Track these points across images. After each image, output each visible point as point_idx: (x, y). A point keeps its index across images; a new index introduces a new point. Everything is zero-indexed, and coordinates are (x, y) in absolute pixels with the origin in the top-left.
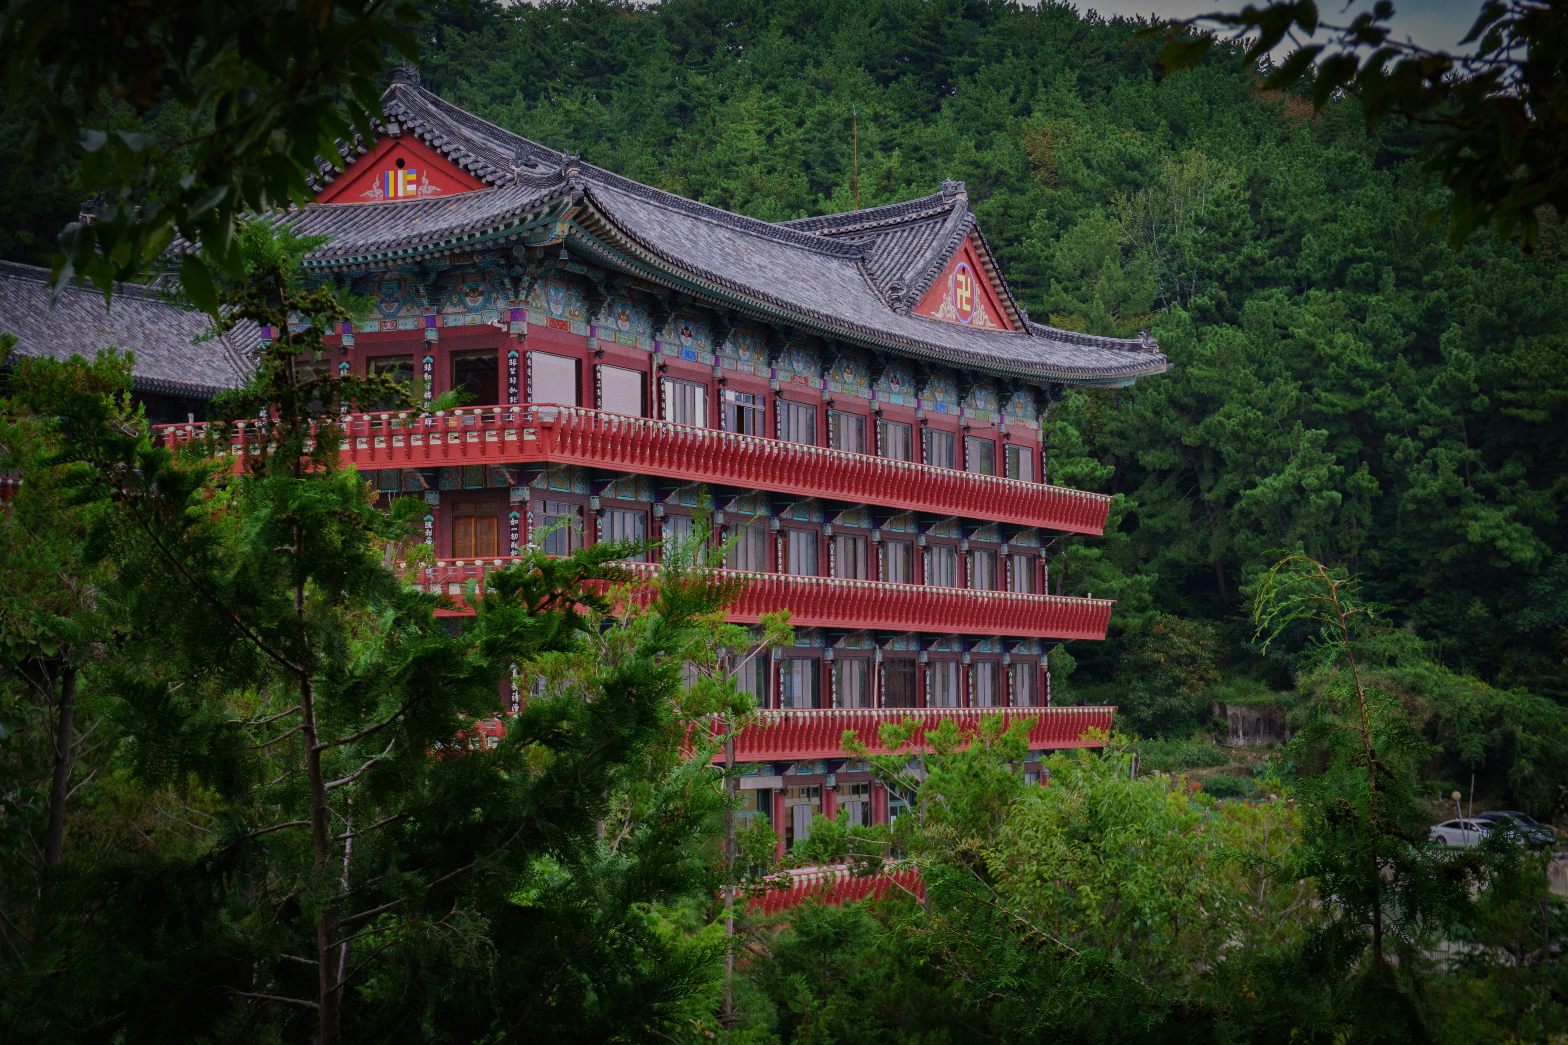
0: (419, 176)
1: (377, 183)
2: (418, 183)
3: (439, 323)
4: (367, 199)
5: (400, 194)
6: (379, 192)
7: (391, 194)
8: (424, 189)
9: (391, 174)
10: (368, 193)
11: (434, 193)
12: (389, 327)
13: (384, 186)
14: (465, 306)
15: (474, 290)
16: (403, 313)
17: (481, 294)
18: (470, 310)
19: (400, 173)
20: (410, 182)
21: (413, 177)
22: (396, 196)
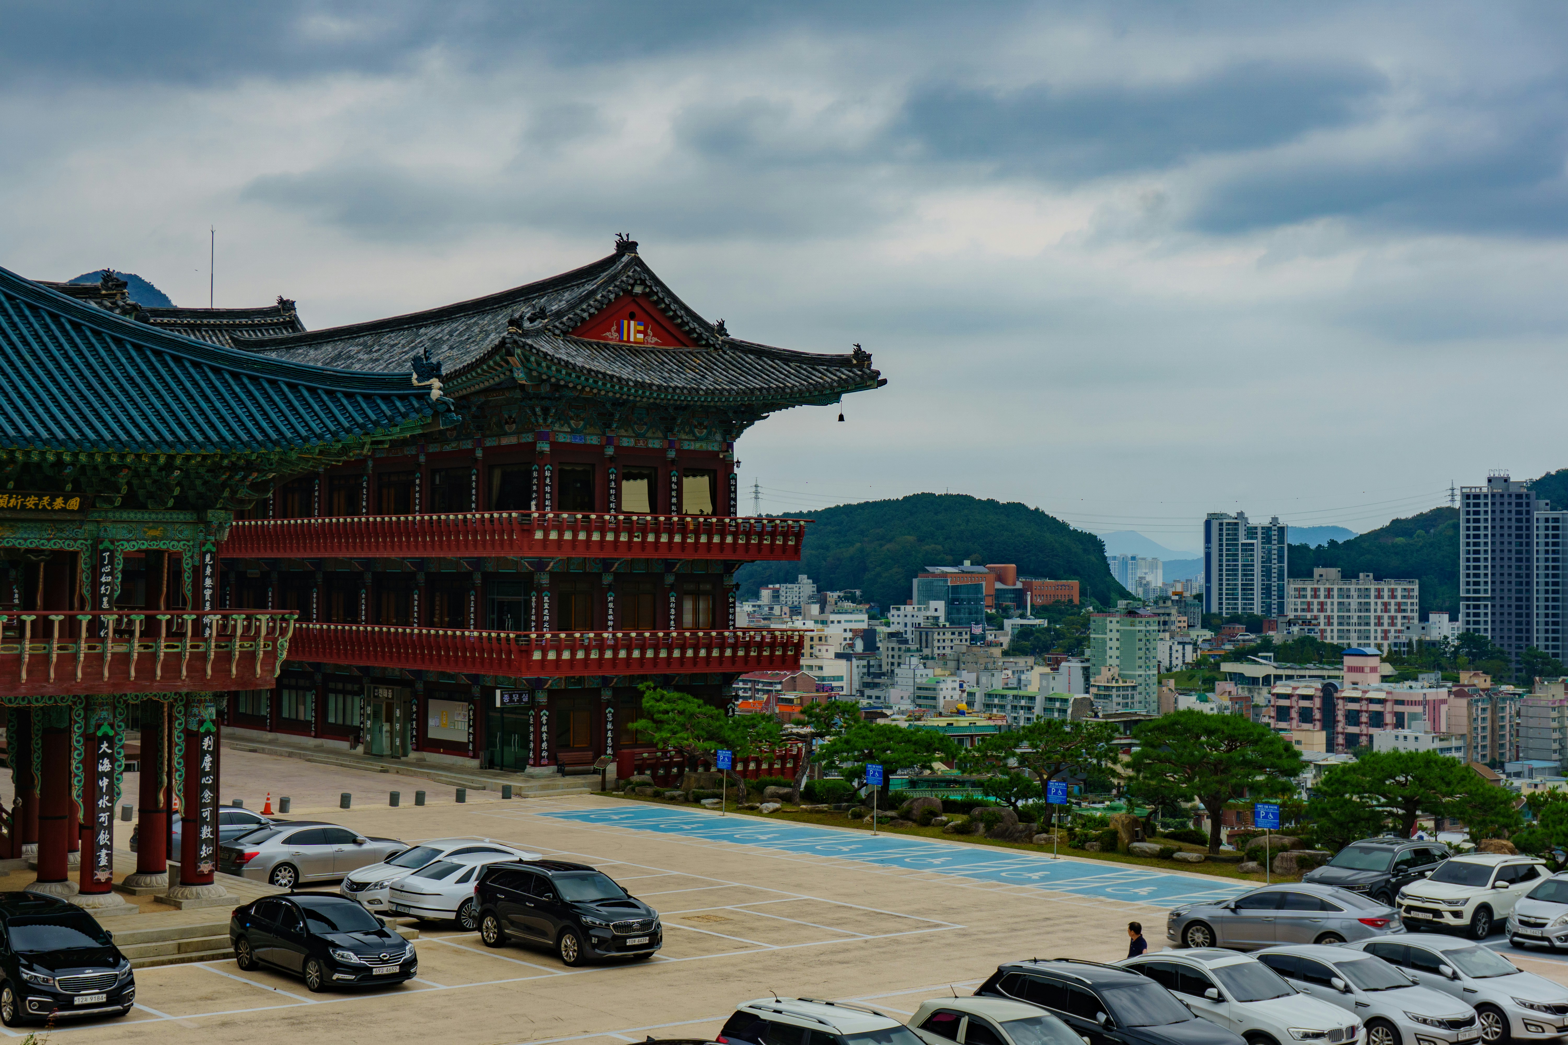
0: (646, 328)
1: (615, 327)
2: (645, 333)
3: (677, 446)
4: (606, 338)
5: (632, 339)
6: (616, 335)
7: (625, 339)
8: (649, 339)
9: (626, 322)
10: (608, 334)
11: (656, 343)
12: (641, 444)
13: (620, 331)
14: (694, 435)
15: (701, 424)
16: (649, 434)
17: (706, 428)
18: (697, 439)
19: (632, 323)
20: (639, 332)
21: (641, 328)
22: (628, 341)
